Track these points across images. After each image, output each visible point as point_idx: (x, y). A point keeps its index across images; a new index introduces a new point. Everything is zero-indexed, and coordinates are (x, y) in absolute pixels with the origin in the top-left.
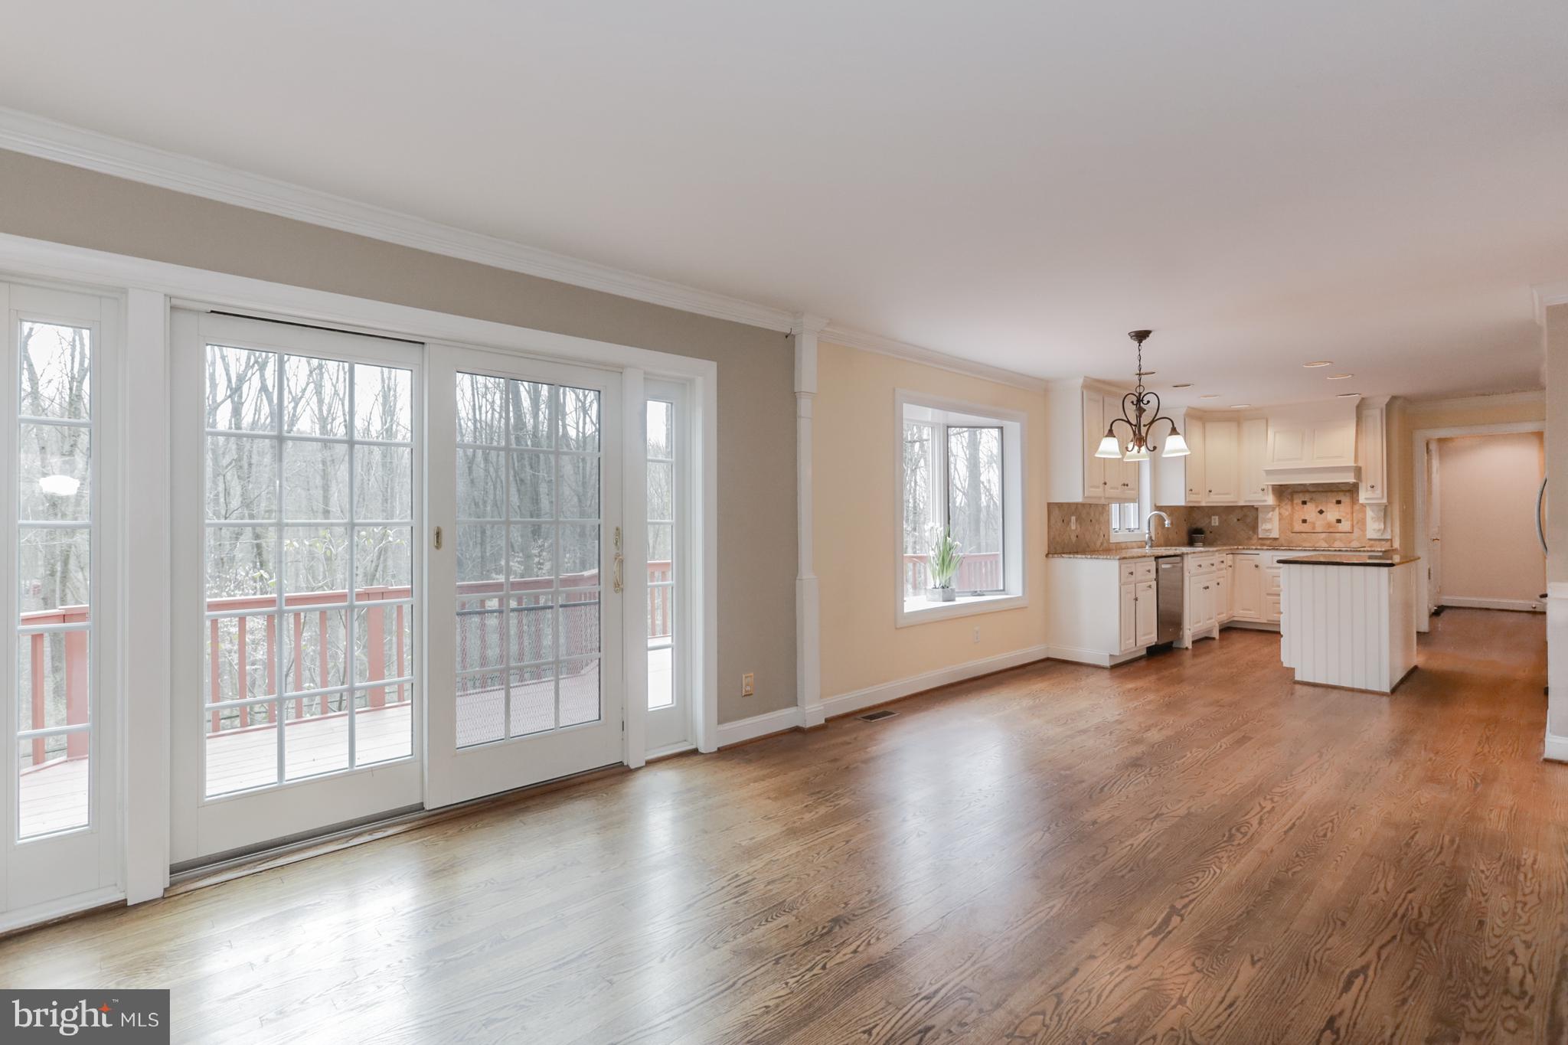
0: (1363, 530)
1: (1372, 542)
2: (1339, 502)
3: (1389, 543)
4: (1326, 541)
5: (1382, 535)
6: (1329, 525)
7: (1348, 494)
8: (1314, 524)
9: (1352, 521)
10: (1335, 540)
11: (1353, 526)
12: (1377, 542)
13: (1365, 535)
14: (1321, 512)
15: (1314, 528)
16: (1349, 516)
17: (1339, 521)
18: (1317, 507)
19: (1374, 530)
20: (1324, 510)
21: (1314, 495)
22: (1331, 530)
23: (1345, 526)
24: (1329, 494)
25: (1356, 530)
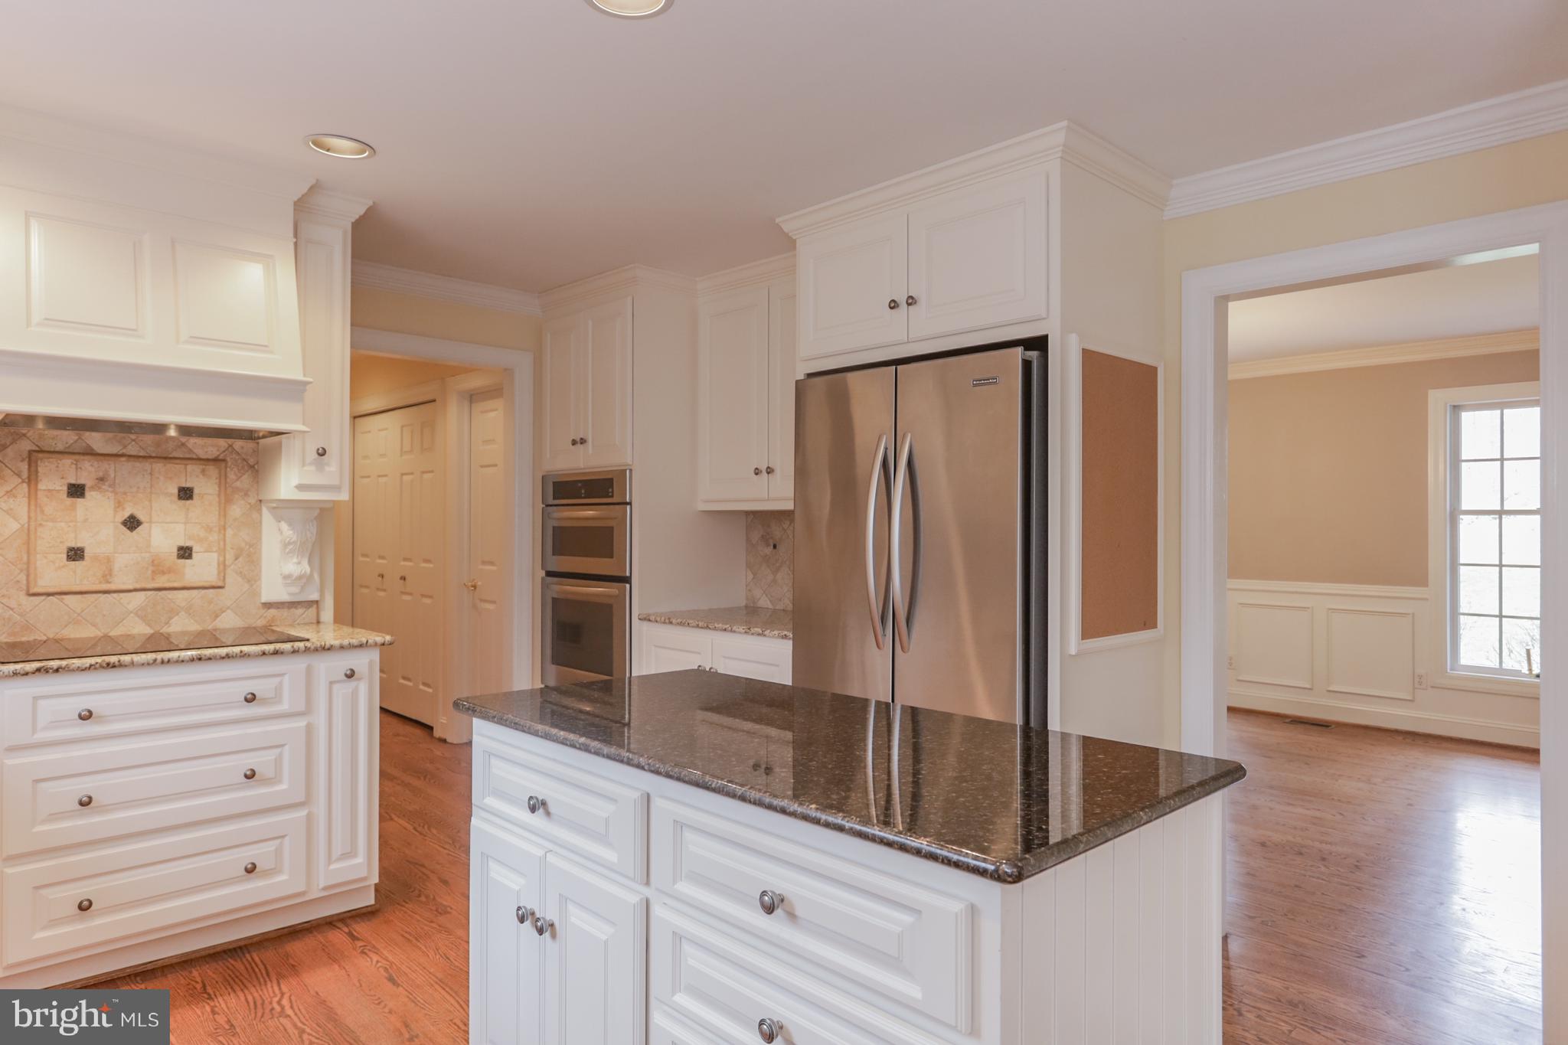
0: (252, 579)
1: (273, 612)
2: (186, 494)
3: (312, 611)
4: (144, 619)
5: (303, 588)
6: (157, 567)
7: (212, 470)
8: (109, 560)
9: (222, 551)
10: (173, 612)
11: (223, 567)
12: (285, 613)
13: (255, 593)
14: (132, 523)
15: (108, 576)
16: (214, 537)
17: (185, 553)
18: (119, 505)
19: (286, 577)
20: (140, 516)
21: (110, 467)
22: (162, 581)
23: (202, 568)
24: (159, 466)
25: (231, 579)
